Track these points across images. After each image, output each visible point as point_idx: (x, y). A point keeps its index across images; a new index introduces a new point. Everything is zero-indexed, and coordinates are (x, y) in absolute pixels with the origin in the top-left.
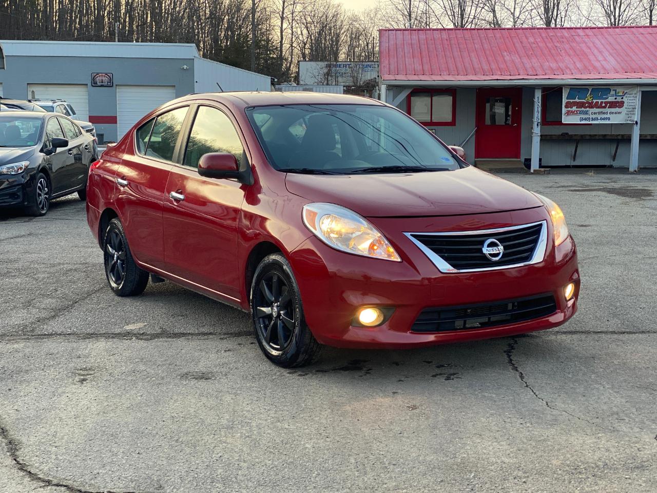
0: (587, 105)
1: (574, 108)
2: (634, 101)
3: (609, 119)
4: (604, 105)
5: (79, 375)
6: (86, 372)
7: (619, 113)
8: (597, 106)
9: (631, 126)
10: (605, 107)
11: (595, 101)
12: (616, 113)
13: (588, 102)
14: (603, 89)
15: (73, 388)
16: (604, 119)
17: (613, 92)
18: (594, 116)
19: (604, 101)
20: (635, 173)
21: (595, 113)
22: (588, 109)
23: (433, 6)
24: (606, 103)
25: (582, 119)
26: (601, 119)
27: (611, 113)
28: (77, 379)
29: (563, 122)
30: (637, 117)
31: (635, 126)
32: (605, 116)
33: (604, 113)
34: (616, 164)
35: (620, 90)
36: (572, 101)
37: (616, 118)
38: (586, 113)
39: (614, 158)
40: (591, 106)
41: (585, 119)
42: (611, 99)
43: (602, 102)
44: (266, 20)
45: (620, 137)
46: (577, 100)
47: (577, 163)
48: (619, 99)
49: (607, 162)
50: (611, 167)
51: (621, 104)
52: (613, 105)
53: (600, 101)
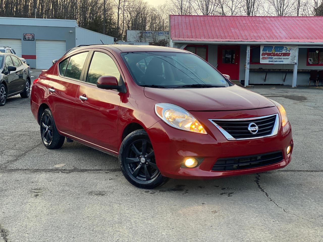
0: (272, 54)
1: (266, 56)
2: (295, 53)
3: (283, 61)
4: (280, 54)
5: (34, 192)
6: (38, 191)
7: (288, 59)
8: (277, 55)
9: (293, 65)
10: (281, 56)
11: (276, 53)
12: (286, 59)
13: (273, 53)
14: (280, 47)
15: (32, 200)
16: (280, 61)
17: (285, 49)
18: (275, 60)
19: (280, 52)
20: (295, 88)
21: (276, 59)
22: (272, 56)
23: (193, 5)
24: (282, 54)
25: (270, 61)
26: (279, 61)
27: (284, 59)
28: (34, 194)
29: (261, 62)
30: (296, 61)
31: (295, 65)
32: (281, 60)
33: (280, 59)
34: (285, 83)
35: (288, 48)
36: (265, 52)
37: (286, 61)
38: (272, 58)
39: (284, 81)
40: (274, 55)
41: (271, 61)
42: (284, 52)
43: (279, 53)
44: (110, 9)
45: (287, 71)
46: (267, 52)
47: (266, 83)
48: (288, 52)
49: (281, 83)
50: (282, 85)
51: (289, 54)
52: (285, 55)
53: (278, 53)
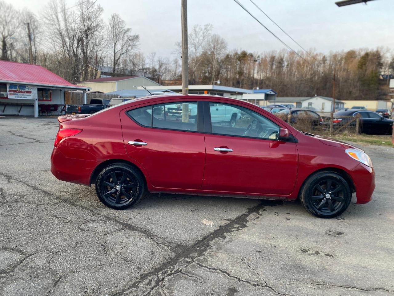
1: (12, 92)
2: (35, 91)
3: (26, 97)
4: (24, 92)
7: (30, 95)
8: (21, 92)
9: (34, 100)
10: (24, 93)
12: (29, 95)
14: (23, 86)
16: (24, 97)
17: (27, 87)
18: (20, 96)
19: (24, 90)
21: (21, 95)
22: (18, 93)
24: (25, 91)
25: (16, 97)
26: (23, 97)
27: (27, 95)
29: (8, 98)
30: (36, 97)
31: (36, 101)
32: (25, 96)
33: (24, 95)
34: (20, 114)
35: (30, 87)
37: (29, 97)
38: (17, 95)
39: (19, 112)
40: (19, 92)
41: (17, 97)
42: (27, 90)
43: (23, 91)
45: (23, 104)
46: (13, 89)
47: (5, 113)
48: (29, 90)
49: (17, 113)
50: (18, 115)
51: (30, 92)
52: (27, 92)
53: (22, 90)
